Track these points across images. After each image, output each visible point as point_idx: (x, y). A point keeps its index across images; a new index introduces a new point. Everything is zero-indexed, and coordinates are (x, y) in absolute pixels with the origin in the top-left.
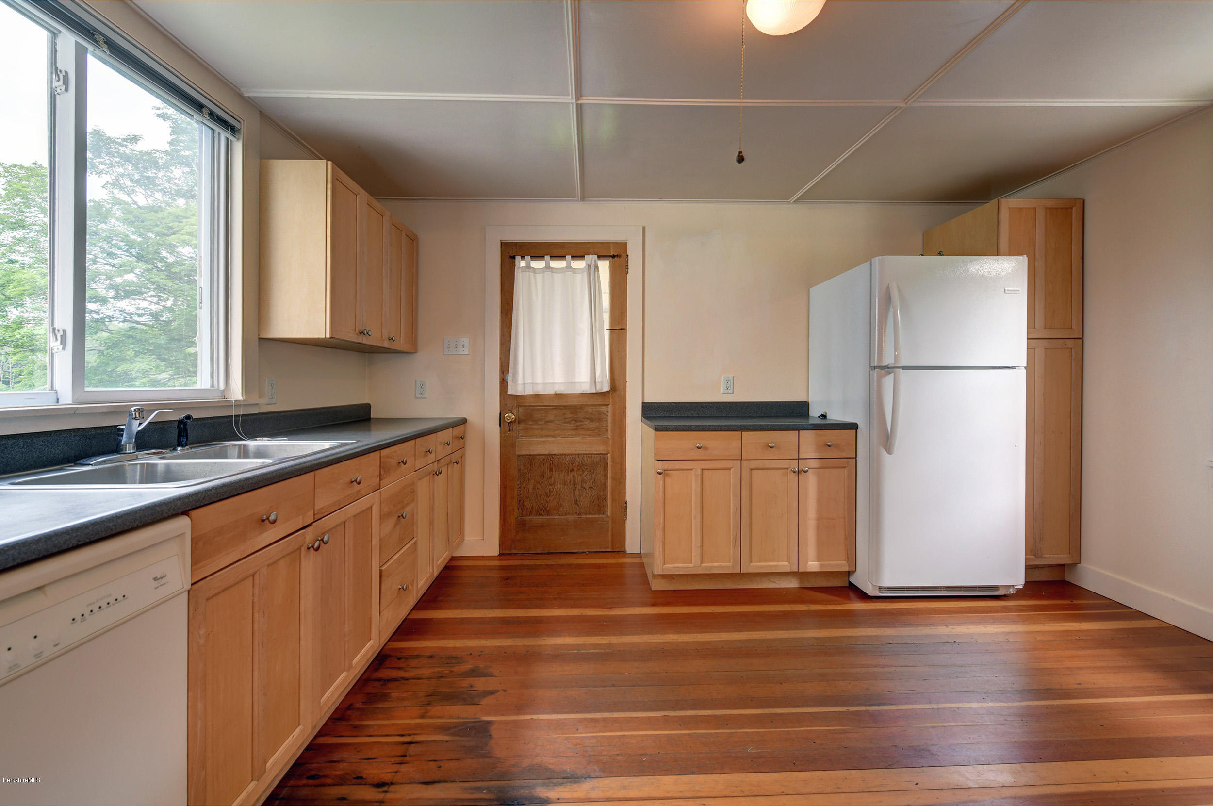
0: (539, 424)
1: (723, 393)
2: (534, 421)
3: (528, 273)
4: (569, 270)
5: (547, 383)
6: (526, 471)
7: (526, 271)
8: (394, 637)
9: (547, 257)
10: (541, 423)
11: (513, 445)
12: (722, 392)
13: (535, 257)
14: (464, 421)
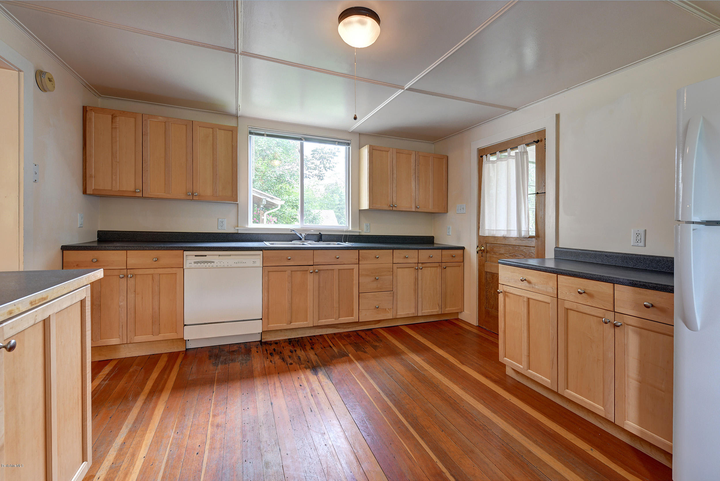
0: (496, 255)
1: (632, 246)
2: (494, 252)
3: (488, 164)
4: (510, 157)
5: (498, 230)
6: (490, 282)
7: (487, 164)
8: (384, 329)
9: (498, 153)
10: (497, 254)
11: (484, 265)
12: (632, 244)
13: (492, 154)
14: (463, 248)
